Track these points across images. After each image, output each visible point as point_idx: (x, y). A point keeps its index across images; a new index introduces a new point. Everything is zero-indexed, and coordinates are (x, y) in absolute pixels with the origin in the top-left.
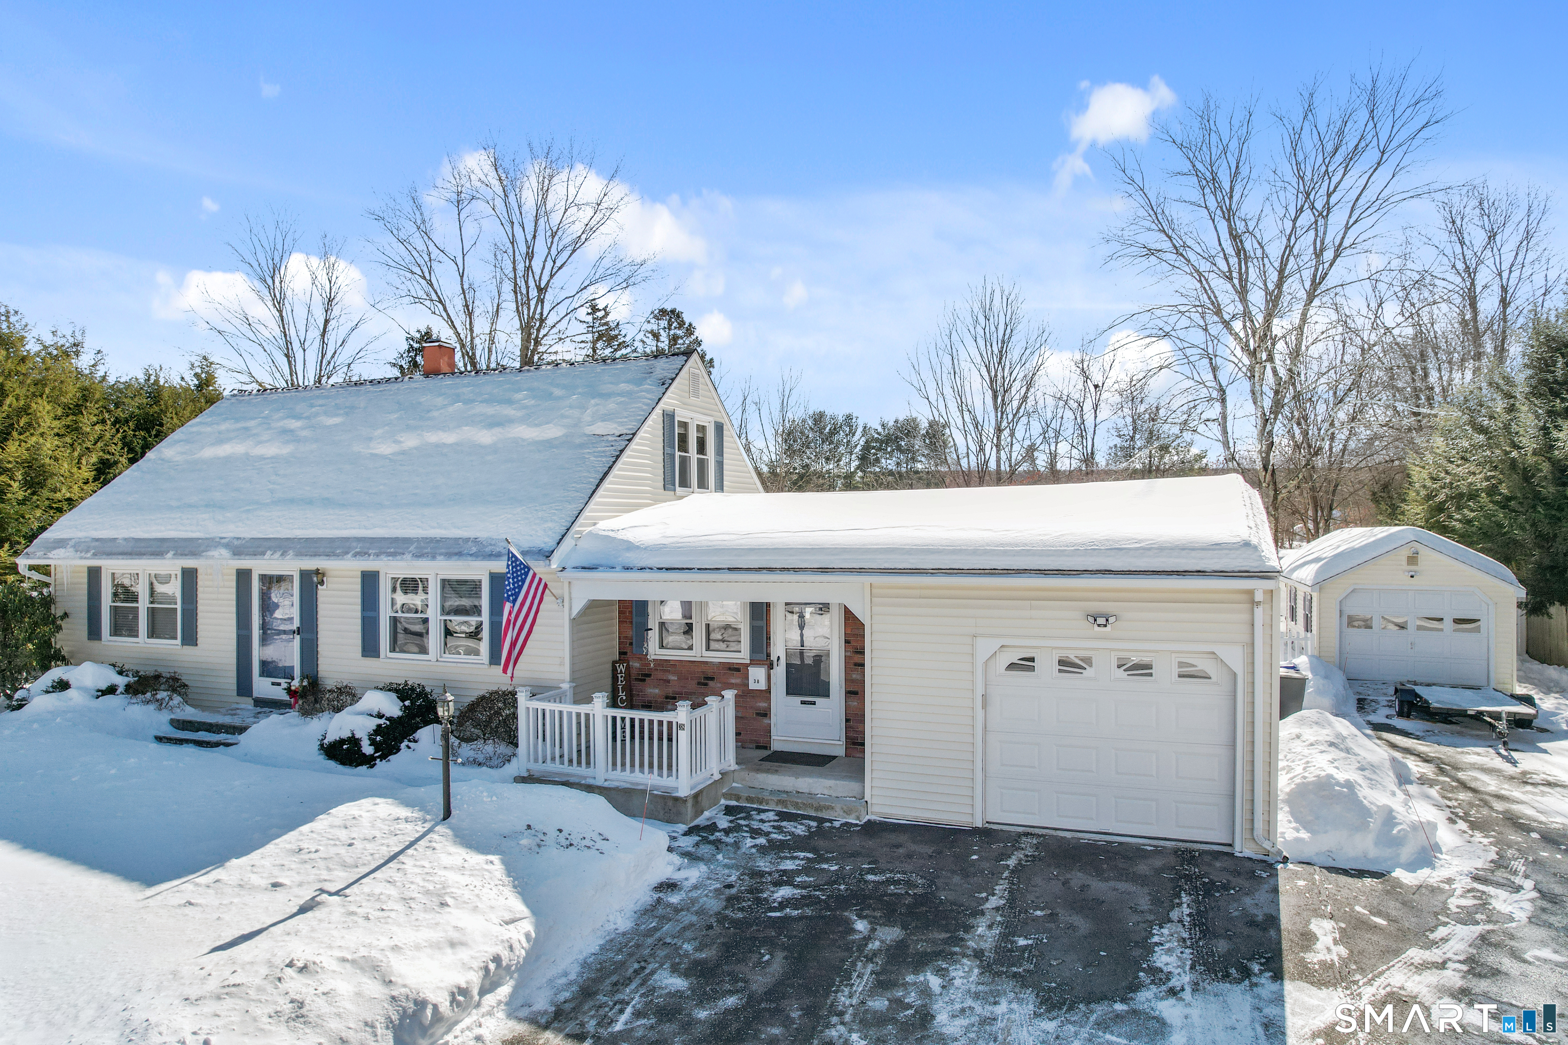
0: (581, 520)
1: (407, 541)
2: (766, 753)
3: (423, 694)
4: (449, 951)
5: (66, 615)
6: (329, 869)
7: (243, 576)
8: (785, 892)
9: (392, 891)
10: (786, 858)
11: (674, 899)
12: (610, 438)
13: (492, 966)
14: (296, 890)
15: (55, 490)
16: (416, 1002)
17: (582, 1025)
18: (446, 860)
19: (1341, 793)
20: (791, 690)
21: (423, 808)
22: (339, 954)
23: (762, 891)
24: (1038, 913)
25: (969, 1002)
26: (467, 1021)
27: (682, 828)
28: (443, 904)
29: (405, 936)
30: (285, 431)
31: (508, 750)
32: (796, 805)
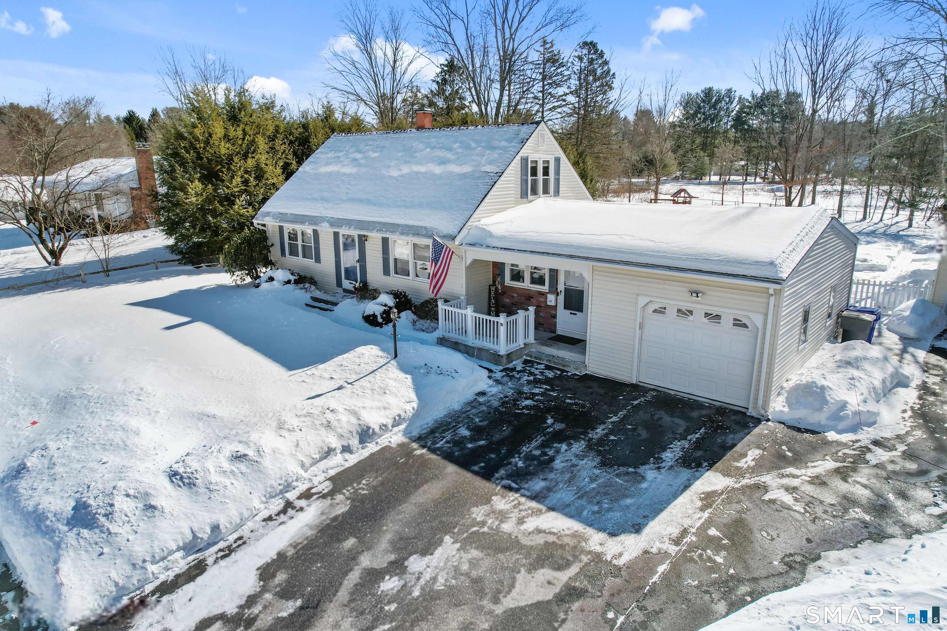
0: (472, 219)
1: (398, 225)
2: (553, 335)
3: (405, 296)
4: (383, 410)
5: (273, 245)
6: (350, 374)
7: (336, 235)
8: (528, 402)
9: (369, 386)
10: (537, 387)
11: (481, 399)
12: (492, 174)
13: (397, 418)
14: (338, 381)
15: (267, 179)
16: (367, 427)
17: (426, 443)
18: (391, 375)
19: (815, 391)
20: (566, 307)
21: (388, 353)
22: (345, 407)
23: (518, 401)
24: (630, 427)
25: (573, 458)
26: (386, 436)
27: (501, 368)
28: (385, 393)
29: (369, 403)
30: (355, 160)
31: (436, 325)
32: (555, 363)
